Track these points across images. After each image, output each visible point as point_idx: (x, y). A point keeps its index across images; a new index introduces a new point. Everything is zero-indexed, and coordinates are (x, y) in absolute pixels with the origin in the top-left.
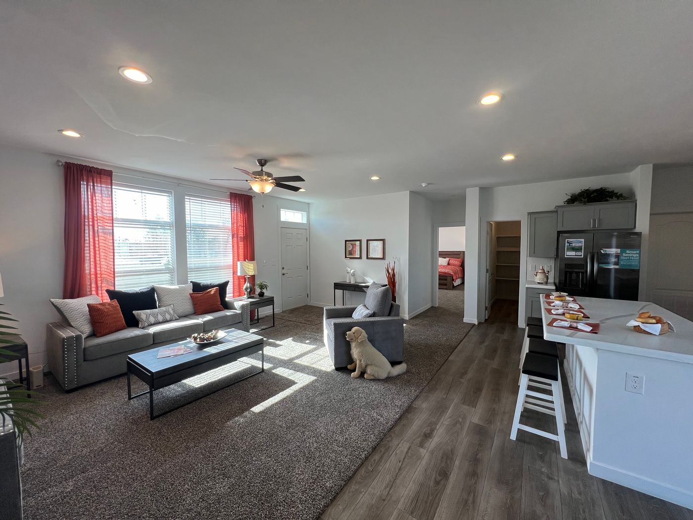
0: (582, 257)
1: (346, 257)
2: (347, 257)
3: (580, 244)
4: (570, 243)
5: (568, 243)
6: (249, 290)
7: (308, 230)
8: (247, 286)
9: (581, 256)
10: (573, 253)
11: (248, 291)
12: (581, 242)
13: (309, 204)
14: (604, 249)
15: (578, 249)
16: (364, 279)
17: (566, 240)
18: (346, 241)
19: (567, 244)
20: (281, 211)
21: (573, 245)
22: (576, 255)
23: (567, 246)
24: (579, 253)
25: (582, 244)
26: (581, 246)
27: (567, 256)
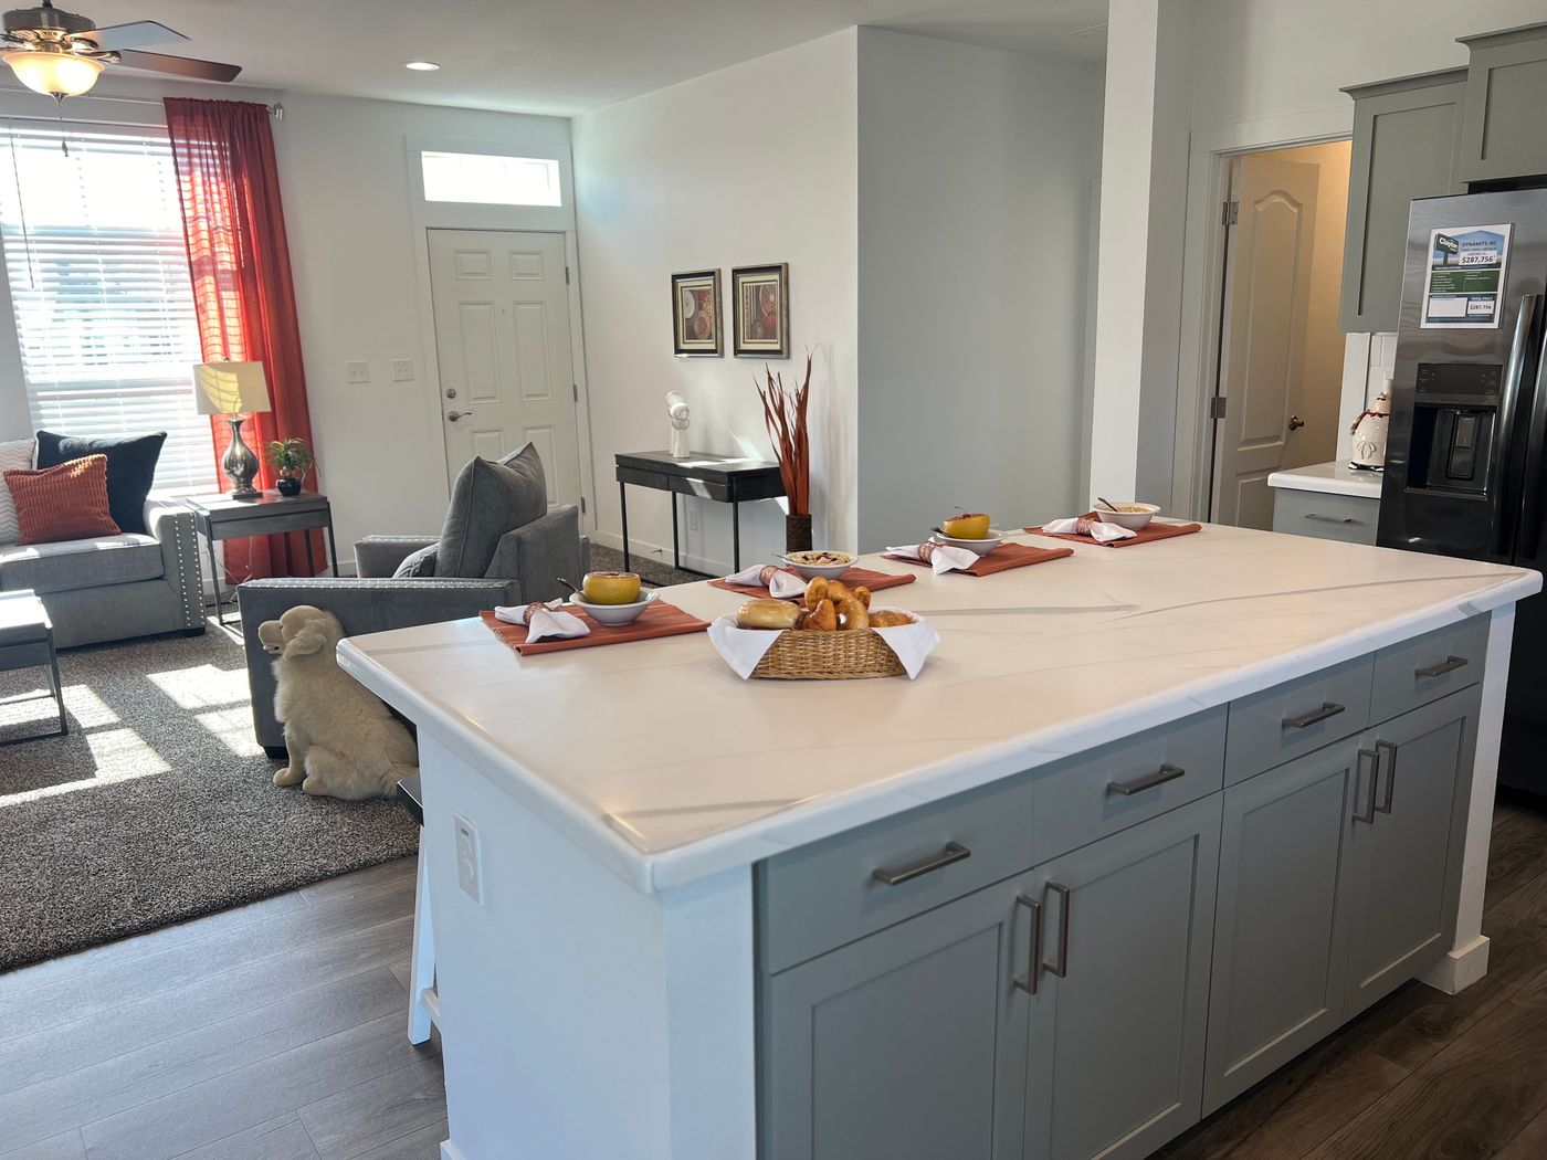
0: (1495, 325)
1: (678, 351)
2: (683, 347)
3: (1493, 255)
4: (1447, 251)
5: (1438, 248)
6: (240, 470)
7: (570, 237)
8: (233, 453)
9: (1490, 319)
10: (1455, 306)
11: (238, 473)
12: (1494, 240)
13: (568, 120)
15: (1478, 283)
16: (732, 443)
17: (1434, 231)
18: (675, 277)
19: (1432, 258)
20: (424, 160)
21: (1462, 258)
22: (1468, 318)
23: (1434, 268)
24: (1482, 307)
25: (1500, 253)
26: (1494, 262)
27: (1429, 320)
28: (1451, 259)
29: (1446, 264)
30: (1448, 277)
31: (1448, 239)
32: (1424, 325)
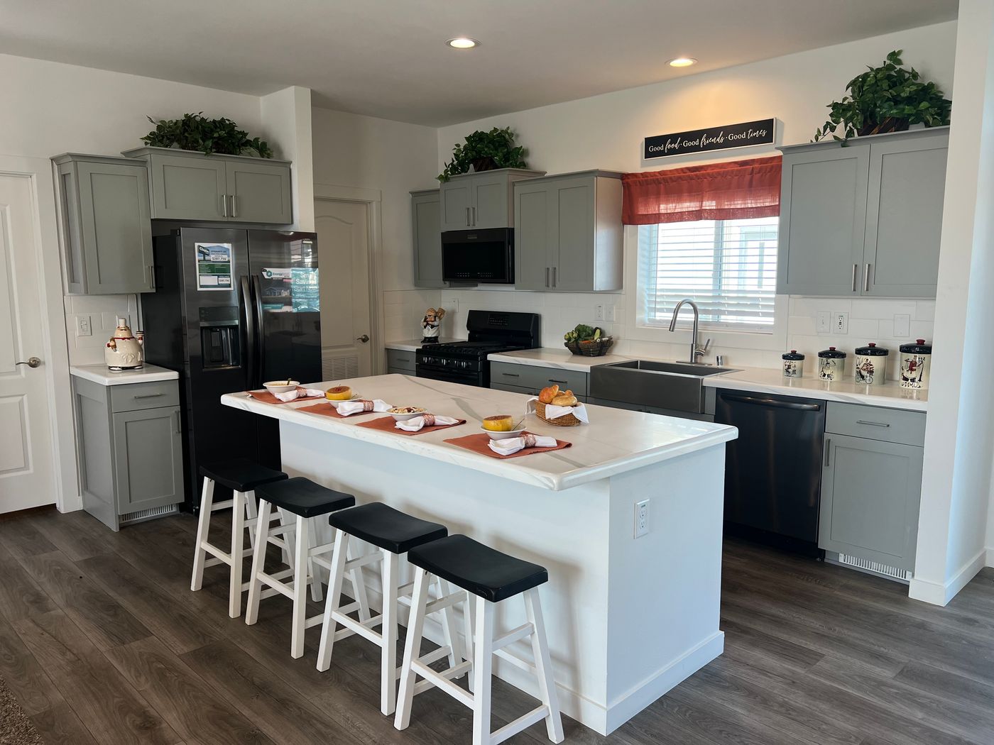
0: (233, 288)
3: (226, 257)
4: (205, 254)
5: (200, 252)
9: (229, 286)
10: (213, 280)
12: (225, 251)
14: (268, 269)
15: (221, 270)
17: (197, 244)
19: (198, 257)
21: (212, 257)
22: (219, 286)
23: (199, 261)
24: (224, 281)
25: (229, 256)
26: (227, 260)
27: (201, 286)
28: (207, 258)
29: (204, 260)
30: (206, 266)
31: (204, 248)
32: (199, 289)
